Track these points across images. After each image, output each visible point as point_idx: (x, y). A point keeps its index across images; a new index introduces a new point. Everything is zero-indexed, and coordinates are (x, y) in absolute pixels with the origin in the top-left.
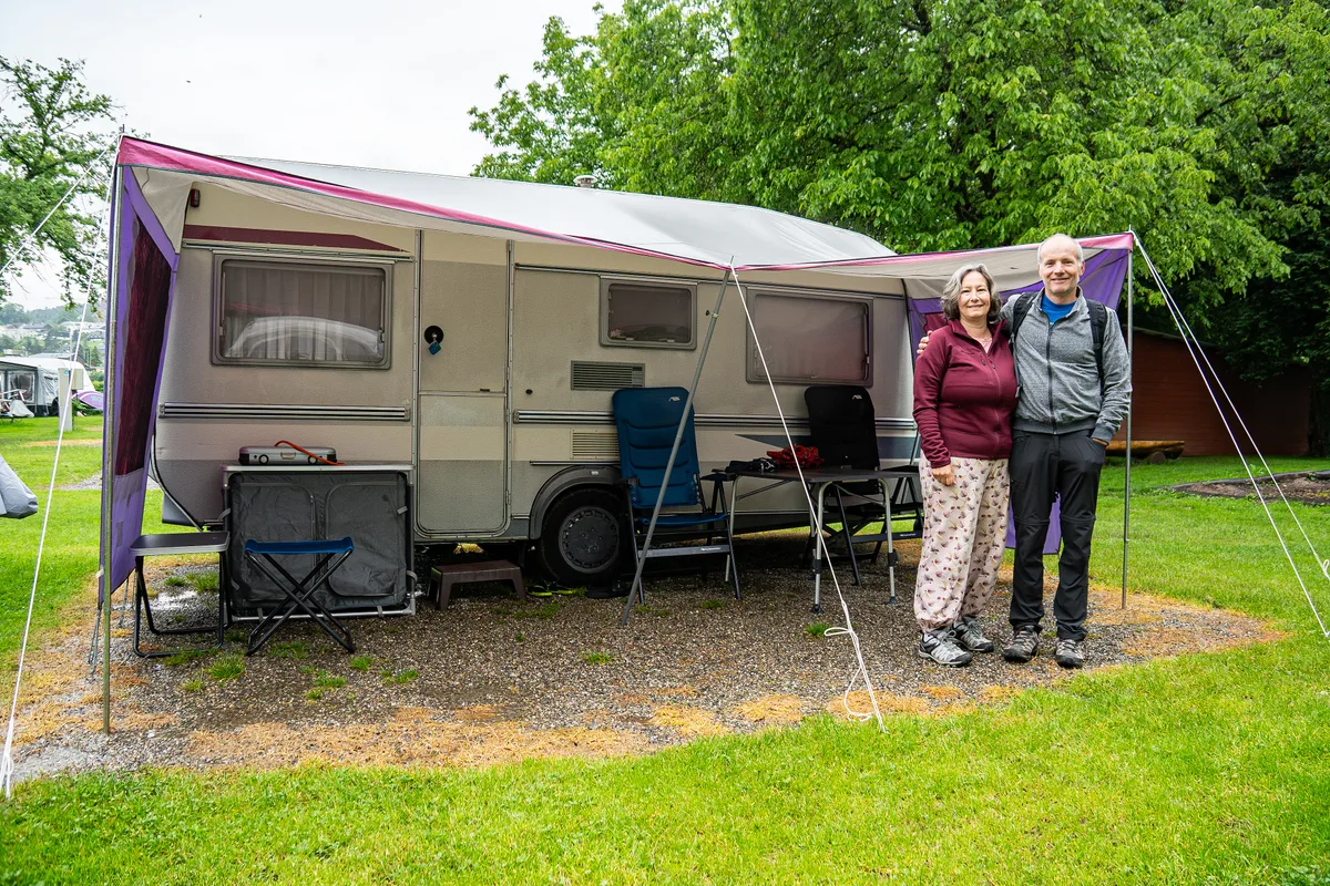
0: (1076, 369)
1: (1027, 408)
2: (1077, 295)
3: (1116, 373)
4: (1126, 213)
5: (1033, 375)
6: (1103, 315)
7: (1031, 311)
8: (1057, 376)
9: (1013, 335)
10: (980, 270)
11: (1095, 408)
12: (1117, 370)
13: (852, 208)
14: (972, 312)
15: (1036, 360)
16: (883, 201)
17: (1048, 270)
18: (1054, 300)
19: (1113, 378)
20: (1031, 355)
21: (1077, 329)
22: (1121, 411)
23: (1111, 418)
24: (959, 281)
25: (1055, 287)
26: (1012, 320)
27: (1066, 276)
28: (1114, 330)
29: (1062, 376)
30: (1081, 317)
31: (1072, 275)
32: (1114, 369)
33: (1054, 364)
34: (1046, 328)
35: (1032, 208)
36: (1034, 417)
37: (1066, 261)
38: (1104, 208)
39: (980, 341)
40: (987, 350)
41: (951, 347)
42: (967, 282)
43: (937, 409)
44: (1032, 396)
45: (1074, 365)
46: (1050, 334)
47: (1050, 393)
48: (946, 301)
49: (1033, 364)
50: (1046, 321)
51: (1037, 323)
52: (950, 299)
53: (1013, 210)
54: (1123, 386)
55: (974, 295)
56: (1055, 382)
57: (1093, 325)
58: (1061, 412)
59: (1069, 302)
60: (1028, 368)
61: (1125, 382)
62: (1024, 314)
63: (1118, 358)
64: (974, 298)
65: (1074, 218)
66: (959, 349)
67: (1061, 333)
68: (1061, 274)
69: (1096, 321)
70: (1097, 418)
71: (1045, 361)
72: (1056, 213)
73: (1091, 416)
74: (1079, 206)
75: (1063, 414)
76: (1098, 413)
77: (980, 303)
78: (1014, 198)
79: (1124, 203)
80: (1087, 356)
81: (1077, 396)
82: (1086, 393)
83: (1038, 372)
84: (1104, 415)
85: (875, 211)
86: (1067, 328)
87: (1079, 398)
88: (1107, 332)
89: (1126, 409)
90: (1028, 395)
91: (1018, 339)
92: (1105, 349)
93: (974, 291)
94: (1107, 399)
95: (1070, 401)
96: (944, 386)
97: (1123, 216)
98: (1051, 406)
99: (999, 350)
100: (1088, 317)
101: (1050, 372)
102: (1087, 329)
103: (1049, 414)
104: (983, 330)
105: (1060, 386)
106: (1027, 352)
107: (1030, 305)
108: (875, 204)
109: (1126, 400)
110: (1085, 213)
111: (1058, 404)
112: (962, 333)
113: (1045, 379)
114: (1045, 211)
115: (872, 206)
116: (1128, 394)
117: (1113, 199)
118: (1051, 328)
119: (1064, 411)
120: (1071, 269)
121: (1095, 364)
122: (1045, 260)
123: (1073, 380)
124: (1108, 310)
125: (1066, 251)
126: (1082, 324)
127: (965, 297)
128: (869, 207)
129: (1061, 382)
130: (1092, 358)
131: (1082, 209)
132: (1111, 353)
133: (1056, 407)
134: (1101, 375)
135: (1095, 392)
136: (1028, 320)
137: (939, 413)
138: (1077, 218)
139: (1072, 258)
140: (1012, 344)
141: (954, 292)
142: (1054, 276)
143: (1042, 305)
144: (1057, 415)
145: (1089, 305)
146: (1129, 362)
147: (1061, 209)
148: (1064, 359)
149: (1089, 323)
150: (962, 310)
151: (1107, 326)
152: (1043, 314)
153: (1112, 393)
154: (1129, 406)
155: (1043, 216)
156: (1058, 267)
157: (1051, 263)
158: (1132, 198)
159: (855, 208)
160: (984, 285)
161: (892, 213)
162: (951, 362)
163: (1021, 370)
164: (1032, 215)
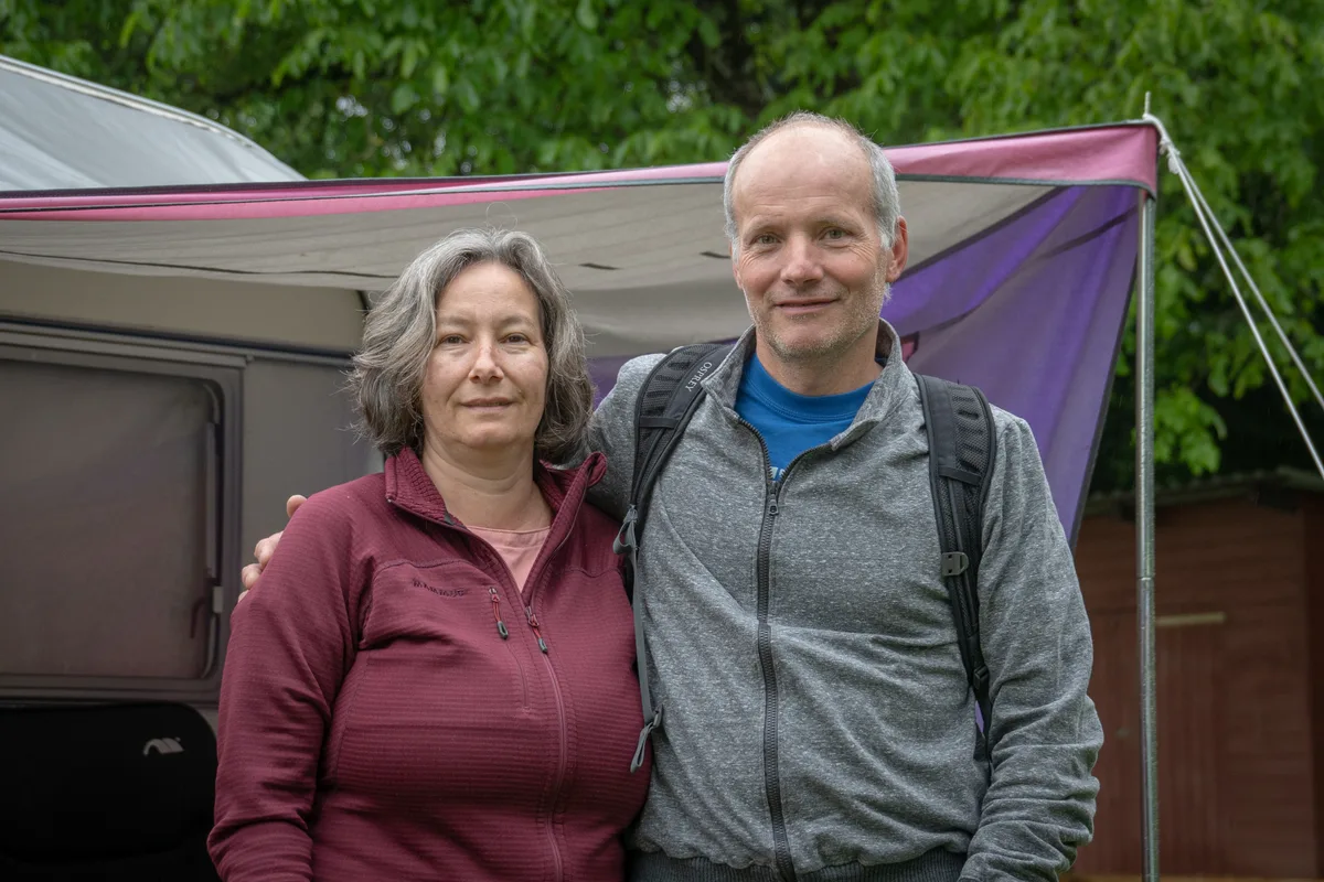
0: (868, 655)
1: (685, 814)
2: (882, 358)
3: (1034, 674)
4: (1260, 79)
5: (706, 683)
6: (979, 441)
7: (700, 421)
8: (796, 689)
9: (631, 517)
10: (514, 259)
11: (954, 812)
12: (1039, 660)
13: (313, 41)
14: (474, 427)
15: (716, 617)
16: (428, 23)
17: (761, 268)
18: (789, 379)
19: (1024, 690)
20: (696, 600)
21: (877, 495)
22: (1057, 826)
23: (1015, 856)
24: (425, 295)
25: (788, 332)
26: (627, 456)
27: (827, 290)
28: (1021, 495)
29: (817, 686)
30: (894, 446)
31: (854, 286)
32: (1024, 654)
33: (784, 633)
34: (753, 488)
35: (939, 61)
36: (712, 851)
37: (826, 231)
38: (1181, 60)
39: (499, 540)
40: (521, 577)
41: (369, 564)
42: (457, 304)
43: (310, 822)
44: (701, 765)
45: (864, 638)
46: (772, 512)
47: (770, 752)
48: (374, 372)
49: (705, 634)
50: (753, 458)
51: (721, 468)
52: (391, 365)
53: (877, 64)
54: (1062, 724)
55: (482, 355)
56: (787, 709)
57: (939, 478)
58: (811, 829)
59: (845, 387)
60: (685, 651)
61: (1071, 708)
62: (675, 434)
63: (1041, 611)
64: (485, 363)
65: (1079, 98)
66: (404, 572)
67: (813, 509)
68: (807, 283)
69: (951, 462)
70: (962, 857)
71: (749, 621)
72: (1019, 78)
73: (941, 848)
74: (1099, 53)
75: (821, 840)
76: (969, 833)
77: (504, 391)
78: (883, 24)
79: (1256, 46)
80: (915, 603)
81: (878, 765)
82: (915, 753)
83: (723, 663)
84: (989, 844)
85: (399, 56)
86: (835, 492)
87: (887, 773)
88: (993, 508)
89: (1078, 817)
90: (687, 760)
91: (652, 532)
92: (988, 576)
93: (485, 340)
94: (1001, 776)
95: (850, 787)
96: (341, 724)
97: (1252, 90)
98: (775, 806)
99: (574, 576)
100: (921, 445)
101: (768, 668)
102: (914, 496)
103: (765, 836)
104: (514, 497)
105: (807, 726)
106: (681, 584)
107: (699, 397)
108: (400, 30)
109: (1076, 784)
110: (1116, 80)
111: (804, 795)
112: (423, 507)
113: (750, 697)
114: (983, 73)
115: (388, 37)
116: (1087, 755)
117: (1216, 29)
118: (775, 490)
119: (826, 826)
120: (846, 261)
121: (947, 635)
122: (748, 225)
123: (858, 698)
124: (1002, 417)
125: (828, 187)
126: (895, 475)
127: (450, 363)
128: (375, 40)
129: (810, 708)
130: (937, 610)
131: (1108, 64)
132: (1014, 590)
133: (797, 812)
134: (978, 680)
135: (953, 750)
136: (689, 452)
137: (318, 840)
138: (1091, 96)
139: (852, 215)
140: (625, 552)
141: (405, 340)
142: (781, 292)
143: (742, 396)
144: (801, 840)
145: (927, 400)
146: (1084, 627)
147: (1034, 66)
148: (826, 613)
149: (922, 471)
150: (436, 415)
151: (997, 482)
152: (744, 429)
153: (1021, 751)
154: (1090, 808)
155: (975, 89)
156: (797, 255)
157: (770, 237)
158: (1284, 27)
159: (324, 43)
160: (525, 313)
161: (456, 69)
162: (369, 626)
163: (659, 655)
164: (939, 85)
